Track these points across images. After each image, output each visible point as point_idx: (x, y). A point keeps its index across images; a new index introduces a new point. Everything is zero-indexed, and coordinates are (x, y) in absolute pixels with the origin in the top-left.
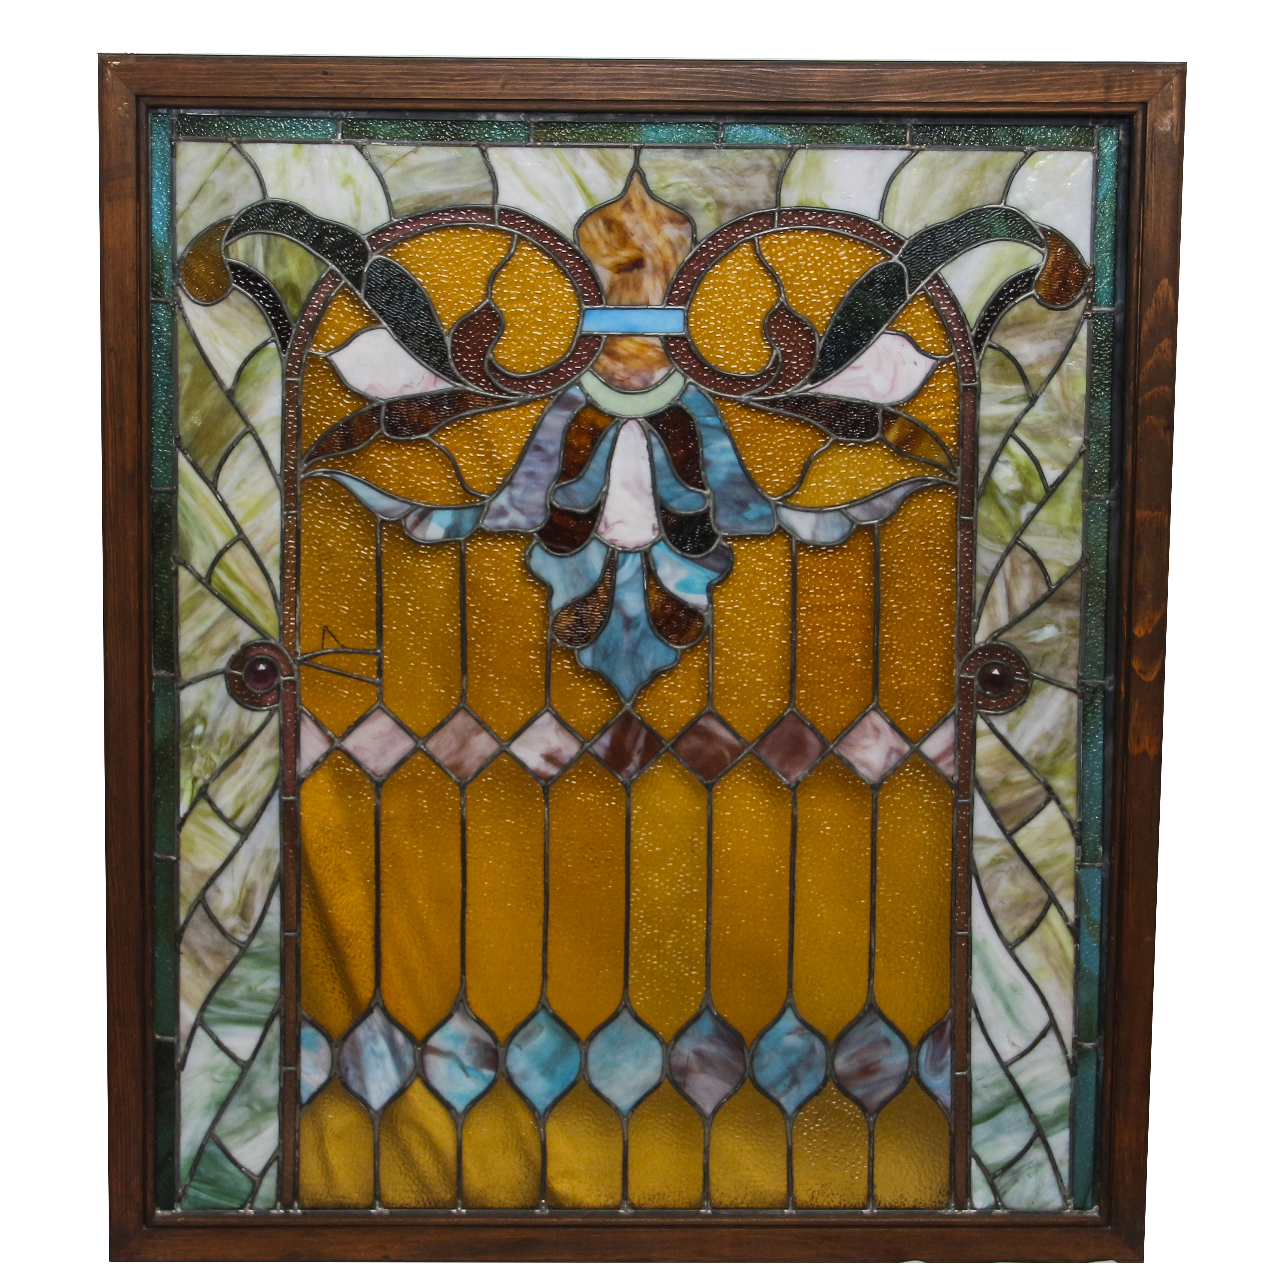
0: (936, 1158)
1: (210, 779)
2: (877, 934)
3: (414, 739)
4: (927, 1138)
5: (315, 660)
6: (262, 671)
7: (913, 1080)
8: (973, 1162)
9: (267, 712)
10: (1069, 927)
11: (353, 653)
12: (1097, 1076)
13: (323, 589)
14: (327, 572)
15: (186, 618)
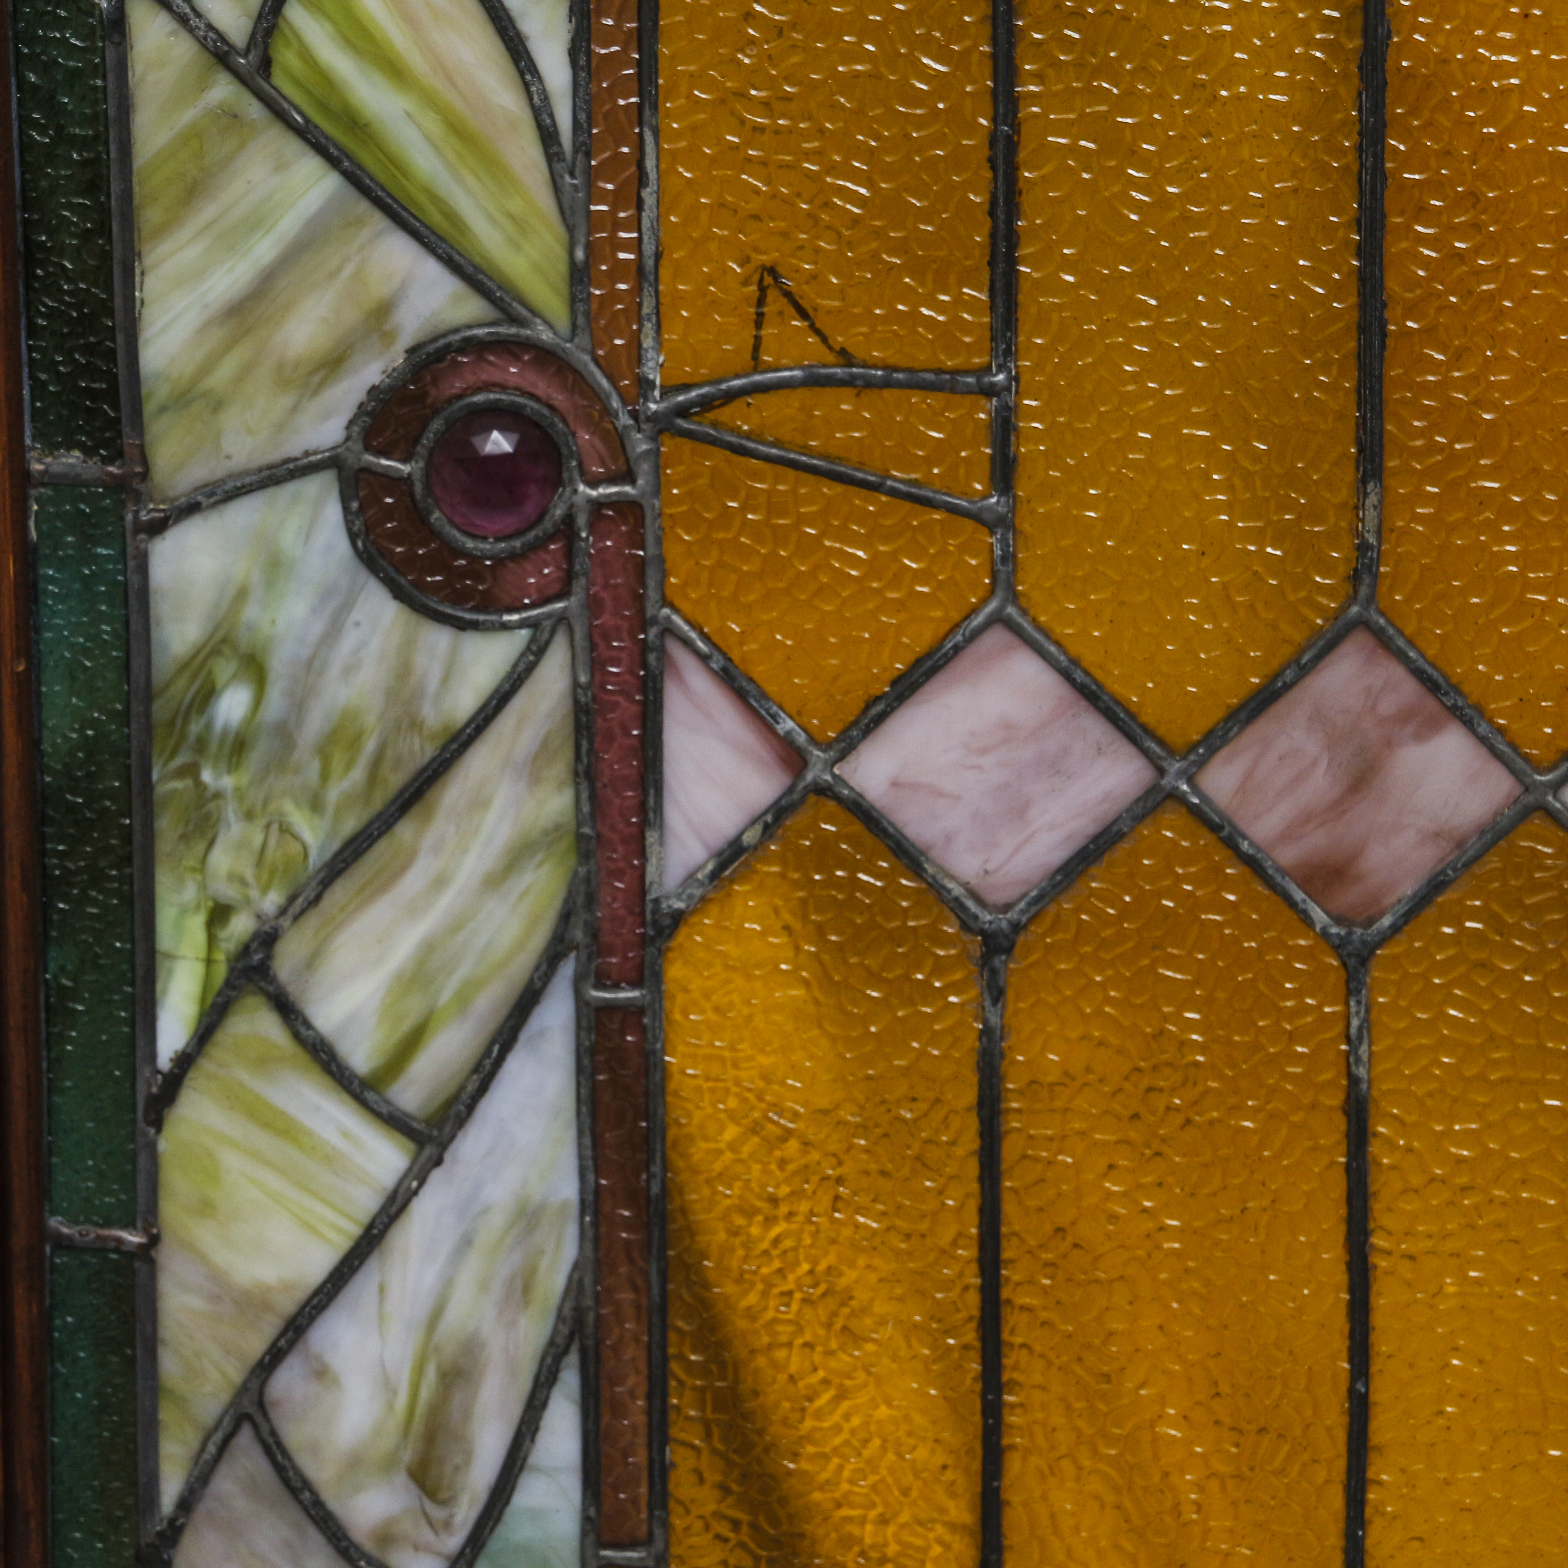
1: (283, 911)
3: (1145, 752)
5: (723, 414)
6: (501, 459)
9: (524, 634)
11: (887, 384)
13: (766, 106)
14: (779, 30)
15: (163, 230)
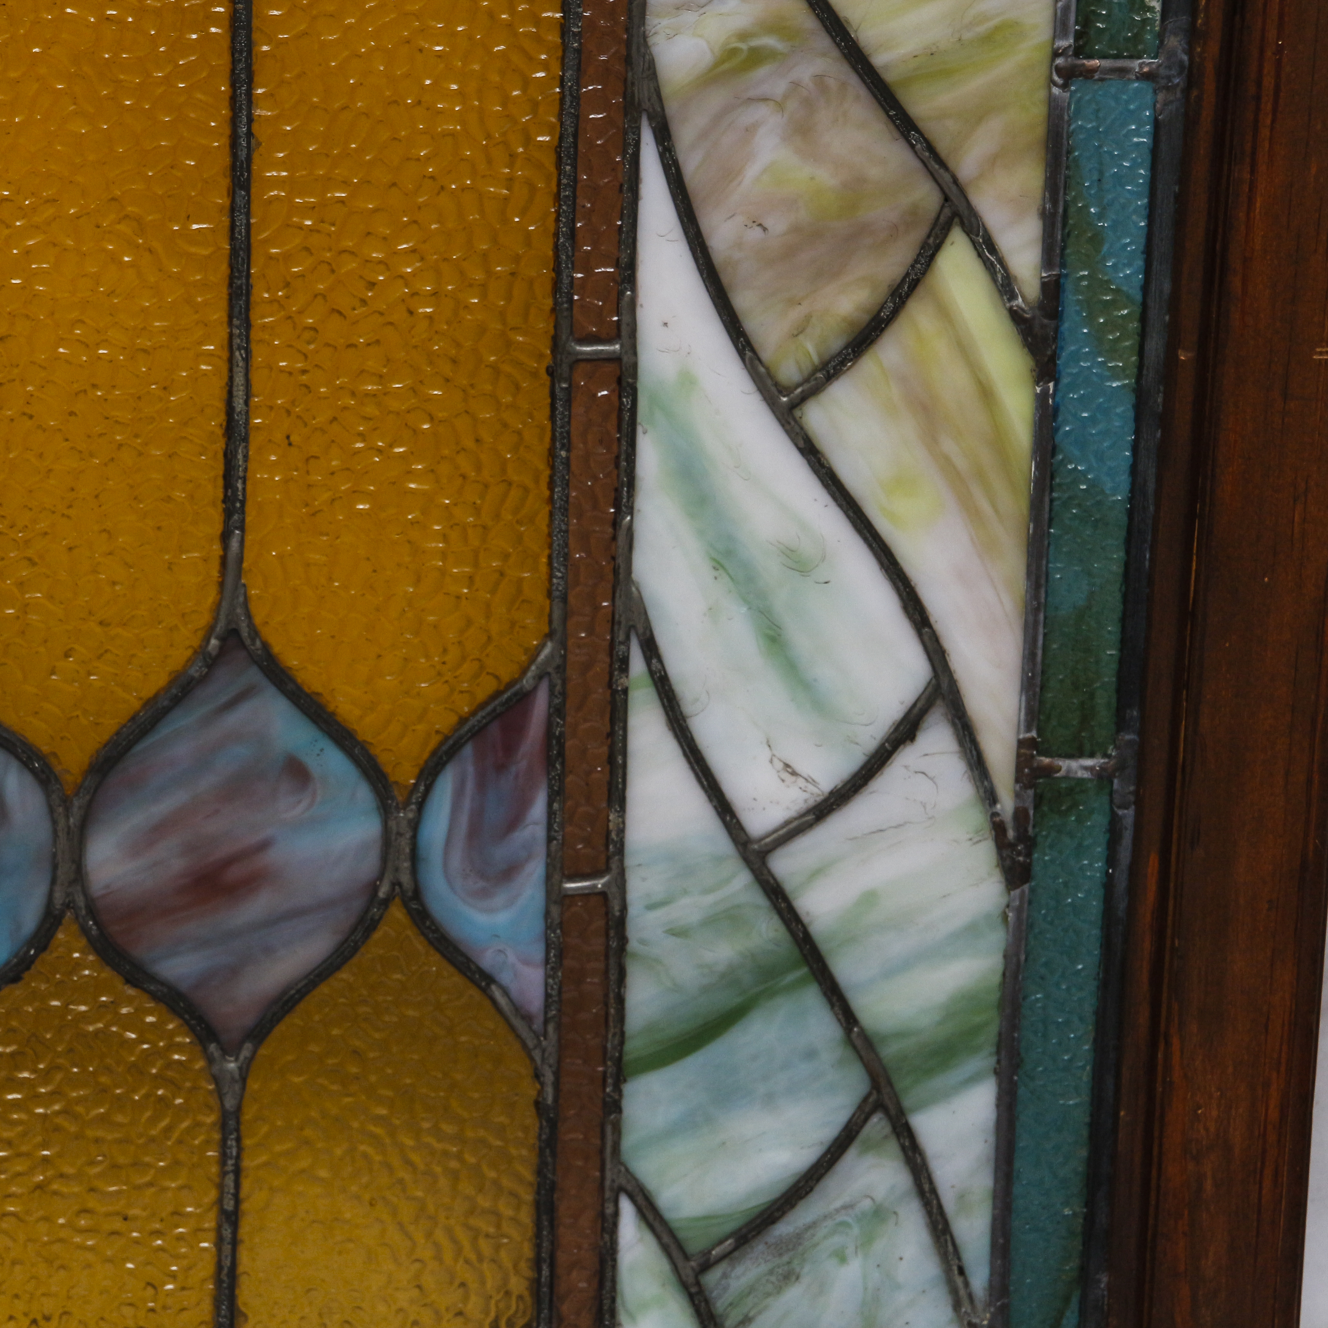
0: (484, 1202)
2: (258, 359)
4: (449, 1128)
7: (397, 913)
8: (627, 1208)
10: (1015, 316)
12: (1109, 885)
